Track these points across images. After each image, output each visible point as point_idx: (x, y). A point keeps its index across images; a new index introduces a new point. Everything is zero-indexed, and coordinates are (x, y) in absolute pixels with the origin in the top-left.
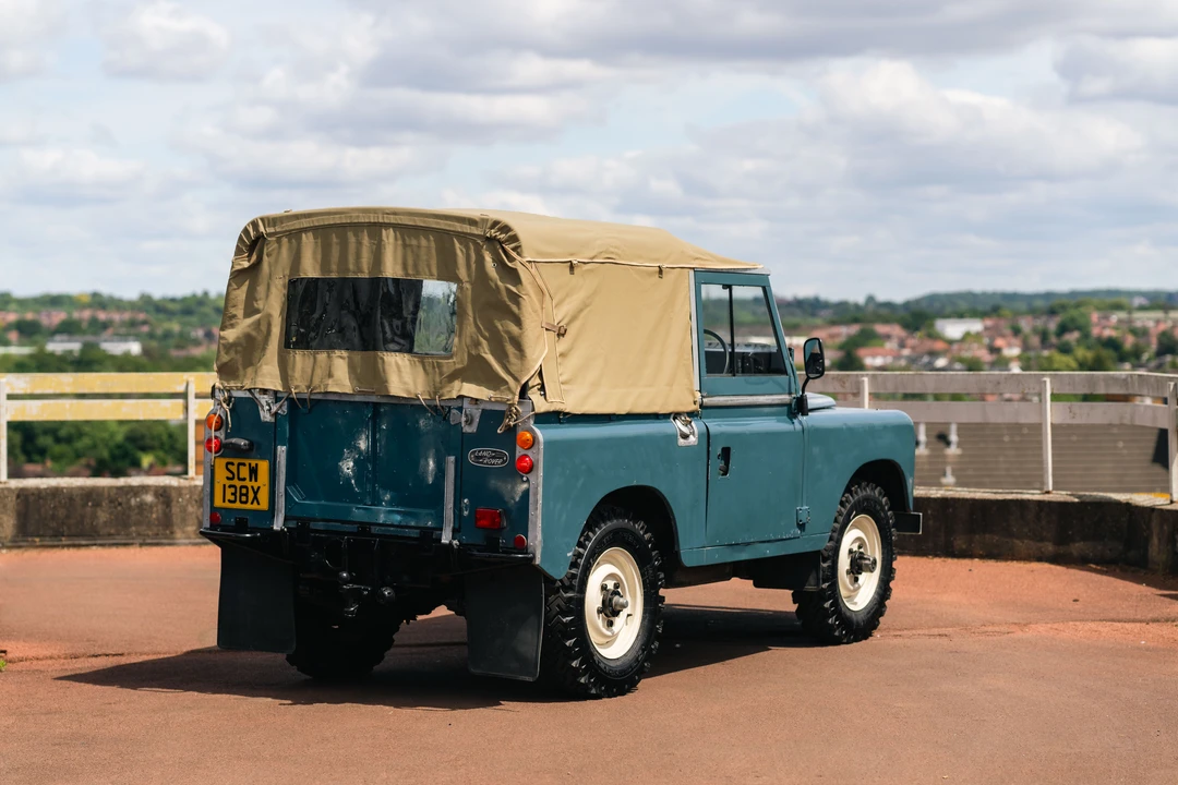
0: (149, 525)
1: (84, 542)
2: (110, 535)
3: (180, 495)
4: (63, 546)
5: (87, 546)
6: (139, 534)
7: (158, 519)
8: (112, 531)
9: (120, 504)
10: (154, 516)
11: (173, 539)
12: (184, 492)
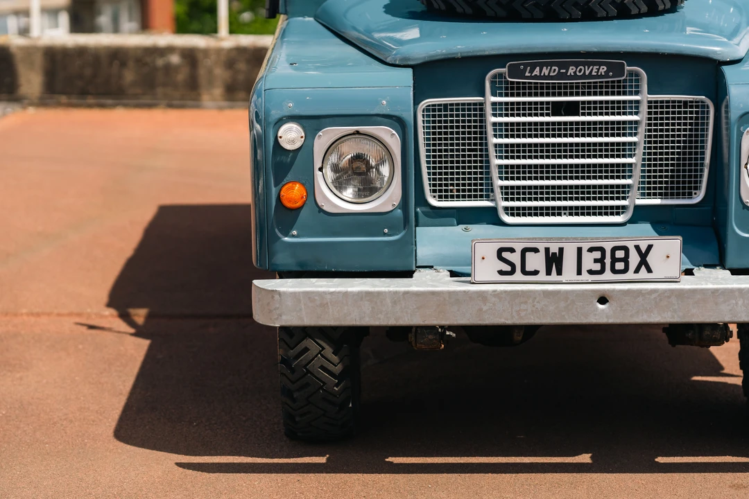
0: (175, 86)
1: (109, 102)
3: (206, 57)
4: (90, 106)
5: (111, 106)
6: (165, 95)
7: (184, 81)
10: (181, 77)
11: (200, 100)
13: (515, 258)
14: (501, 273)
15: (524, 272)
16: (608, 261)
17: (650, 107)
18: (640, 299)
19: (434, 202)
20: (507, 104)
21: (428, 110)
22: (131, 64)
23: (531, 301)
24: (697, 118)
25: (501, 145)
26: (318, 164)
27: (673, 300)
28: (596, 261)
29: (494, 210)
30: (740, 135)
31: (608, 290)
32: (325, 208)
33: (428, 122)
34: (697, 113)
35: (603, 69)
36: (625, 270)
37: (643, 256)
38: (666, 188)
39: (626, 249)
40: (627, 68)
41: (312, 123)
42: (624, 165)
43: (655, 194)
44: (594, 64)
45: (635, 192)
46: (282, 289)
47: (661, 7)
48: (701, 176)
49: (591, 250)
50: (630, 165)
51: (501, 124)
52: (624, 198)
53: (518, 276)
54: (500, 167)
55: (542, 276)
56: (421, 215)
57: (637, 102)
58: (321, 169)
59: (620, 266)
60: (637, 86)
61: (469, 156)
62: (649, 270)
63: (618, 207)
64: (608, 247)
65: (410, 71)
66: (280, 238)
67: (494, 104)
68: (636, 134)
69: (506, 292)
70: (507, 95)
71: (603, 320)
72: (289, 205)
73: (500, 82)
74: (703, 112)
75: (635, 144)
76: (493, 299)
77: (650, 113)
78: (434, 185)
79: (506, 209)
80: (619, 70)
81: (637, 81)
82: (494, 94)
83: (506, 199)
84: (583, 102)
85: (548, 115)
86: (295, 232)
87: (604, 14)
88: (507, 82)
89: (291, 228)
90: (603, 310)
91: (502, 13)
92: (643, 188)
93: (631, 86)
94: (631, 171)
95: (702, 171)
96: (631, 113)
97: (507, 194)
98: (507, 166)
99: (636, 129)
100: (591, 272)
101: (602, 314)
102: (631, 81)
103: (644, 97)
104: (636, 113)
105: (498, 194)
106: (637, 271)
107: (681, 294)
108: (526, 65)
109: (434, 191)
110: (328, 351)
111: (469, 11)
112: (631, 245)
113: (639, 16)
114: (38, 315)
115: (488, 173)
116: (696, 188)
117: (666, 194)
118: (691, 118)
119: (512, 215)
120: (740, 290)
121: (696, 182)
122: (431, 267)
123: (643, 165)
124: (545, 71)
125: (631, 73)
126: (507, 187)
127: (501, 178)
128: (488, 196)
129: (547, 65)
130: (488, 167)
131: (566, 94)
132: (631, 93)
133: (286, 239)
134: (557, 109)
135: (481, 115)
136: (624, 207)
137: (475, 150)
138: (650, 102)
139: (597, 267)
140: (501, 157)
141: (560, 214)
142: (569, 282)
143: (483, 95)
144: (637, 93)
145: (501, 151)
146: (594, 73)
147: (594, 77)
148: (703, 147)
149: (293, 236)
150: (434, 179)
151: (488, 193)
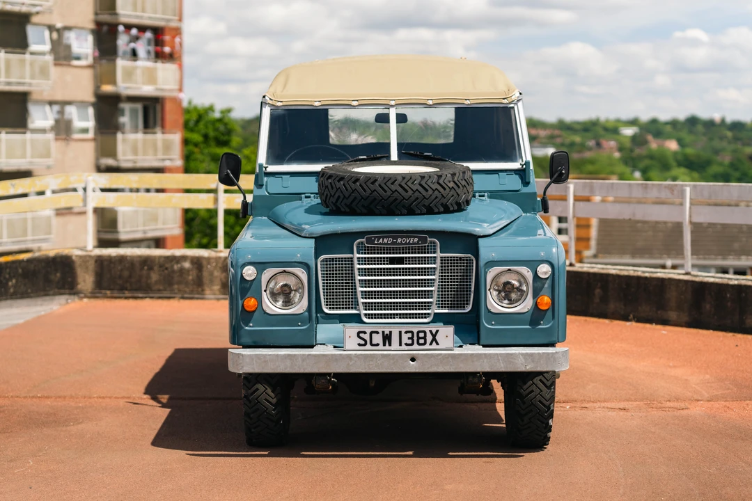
0: (187, 284)
1: (140, 295)
2: (159, 290)
3: (209, 263)
4: (126, 298)
5: (142, 298)
6: (179, 290)
7: (193, 280)
8: (161, 288)
9: (167, 269)
10: (190, 278)
11: (204, 294)
12: (212, 261)
13: (367, 337)
14: (359, 345)
15: (372, 344)
16: (415, 338)
17: (441, 260)
18: (433, 359)
19: (327, 311)
20: (365, 258)
21: (323, 261)
22: (156, 268)
23: (375, 360)
24: (467, 266)
25: (362, 280)
26: (264, 288)
27: (450, 359)
28: (409, 338)
29: (359, 315)
30: (486, 273)
31: (416, 354)
32: (267, 311)
33: (324, 268)
34: (467, 263)
35: (416, 240)
36: (425, 344)
37: (434, 336)
38: (451, 304)
39: (425, 332)
40: (429, 239)
41: (261, 266)
42: (428, 291)
43: (445, 307)
44: (411, 237)
45: (434, 306)
46: (243, 353)
47: (451, 209)
48: (470, 297)
49: (406, 332)
50: (432, 291)
51: (362, 269)
52: (429, 309)
53: (368, 346)
54: (362, 292)
55: (381, 346)
56: (320, 318)
57: (435, 257)
58: (265, 291)
59: (422, 341)
60: (434, 249)
61: (346, 286)
62: (437, 344)
63: (425, 314)
64: (415, 331)
65: (314, 240)
66: (243, 328)
67: (358, 258)
68: (434, 275)
69: (361, 355)
70: (365, 253)
71: (413, 370)
72: (248, 309)
73: (362, 247)
74: (470, 263)
75: (434, 280)
76: (355, 359)
77: (442, 263)
78: (327, 302)
79: (365, 315)
80: (425, 240)
81: (434, 246)
82: (358, 253)
83: (366, 310)
84: (406, 258)
85: (387, 264)
86: (251, 325)
87: (419, 212)
88: (365, 247)
89: (249, 322)
90: (413, 365)
91: (364, 211)
92: (439, 304)
93: (431, 249)
94: (432, 294)
95: (470, 294)
96: (431, 264)
97: (366, 306)
98: (365, 292)
99: (434, 272)
100: (406, 344)
101: (413, 367)
102: (431, 246)
103: (439, 255)
104: (434, 264)
105: (361, 306)
106: (431, 344)
107: (454, 356)
108: (375, 237)
109: (327, 305)
110: (269, 391)
111: (347, 210)
112: (427, 330)
113: (439, 213)
114: (103, 398)
115: (356, 295)
116: (467, 304)
117: (451, 307)
118: (464, 266)
119: (369, 318)
120: (485, 354)
121: (467, 301)
122: (324, 344)
123: (438, 291)
124: (385, 241)
125: (431, 242)
126: (366, 303)
127: (363, 298)
128: (356, 308)
129: (386, 237)
130: (356, 292)
131: (397, 253)
132: (431, 253)
133: (246, 328)
134: (392, 261)
135: (352, 264)
136: (428, 314)
137: (349, 283)
138: (441, 257)
139: (410, 342)
140: (362, 287)
141: (394, 318)
142: (395, 349)
143: (353, 253)
144: (435, 253)
145: (362, 284)
146: (411, 242)
147: (411, 244)
148: (470, 282)
149: (250, 326)
150: (327, 299)
151: (356, 306)
